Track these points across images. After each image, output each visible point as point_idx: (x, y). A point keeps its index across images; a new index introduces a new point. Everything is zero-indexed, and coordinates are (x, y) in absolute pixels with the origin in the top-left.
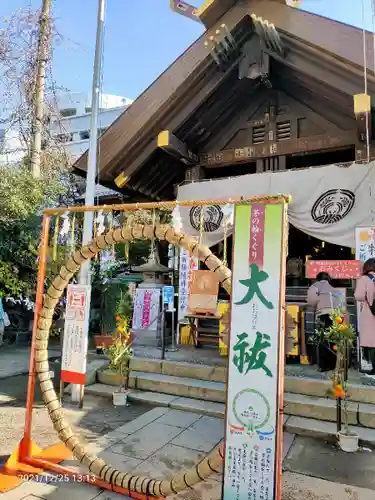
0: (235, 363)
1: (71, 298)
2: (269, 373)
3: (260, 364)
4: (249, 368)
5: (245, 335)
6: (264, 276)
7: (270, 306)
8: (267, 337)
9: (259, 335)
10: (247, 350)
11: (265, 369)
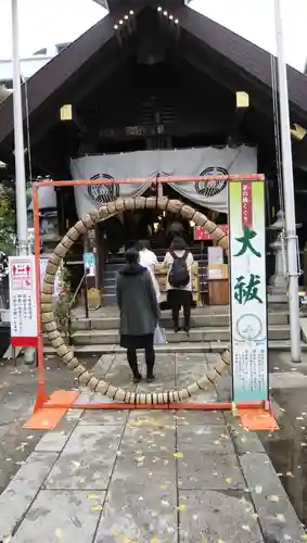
0: (236, 297)
1: (14, 269)
2: (261, 301)
3: (254, 296)
4: (247, 300)
5: (242, 278)
6: (253, 234)
7: (259, 255)
8: (258, 277)
9: (252, 276)
10: (244, 288)
11: (258, 298)
